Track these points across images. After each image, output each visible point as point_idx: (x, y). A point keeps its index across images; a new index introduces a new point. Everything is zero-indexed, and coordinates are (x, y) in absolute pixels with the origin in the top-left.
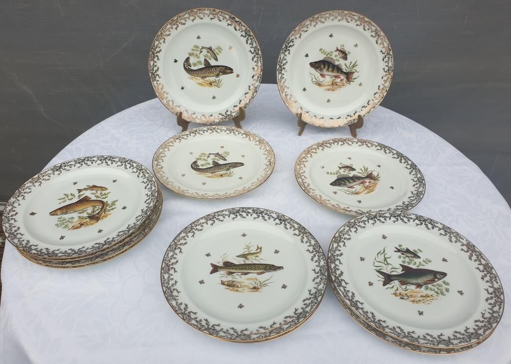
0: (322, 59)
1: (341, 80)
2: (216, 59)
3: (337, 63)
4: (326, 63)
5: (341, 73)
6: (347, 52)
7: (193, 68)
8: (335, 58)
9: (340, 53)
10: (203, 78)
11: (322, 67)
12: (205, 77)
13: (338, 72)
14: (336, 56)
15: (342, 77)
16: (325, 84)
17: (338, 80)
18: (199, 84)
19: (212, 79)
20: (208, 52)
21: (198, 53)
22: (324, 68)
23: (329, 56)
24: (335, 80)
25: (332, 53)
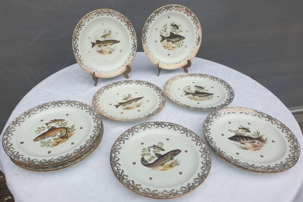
0: (234, 135)
1: (258, 143)
2: (163, 150)
3: (246, 135)
4: (240, 137)
5: (254, 140)
6: (247, 128)
7: (150, 162)
8: (242, 133)
9: (243, 130)
10: (162, 165)
11: (238, 139)
12: (163, 164)
13: (251, 140)
14: (242, 132)
15: (257, 141)
16: (249, 148)
17: (256, 144)
18: (162, 170)
19: (169, 162)
20: (154, 149)
21: (148, 152)
22: (240, 139)
23: (237, 132)
24: (253, 144)
25: (238, 130)
